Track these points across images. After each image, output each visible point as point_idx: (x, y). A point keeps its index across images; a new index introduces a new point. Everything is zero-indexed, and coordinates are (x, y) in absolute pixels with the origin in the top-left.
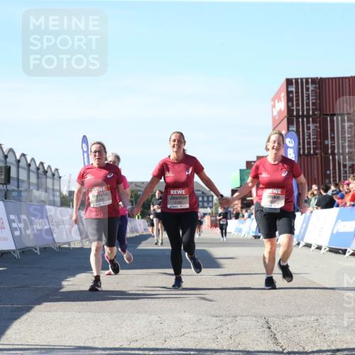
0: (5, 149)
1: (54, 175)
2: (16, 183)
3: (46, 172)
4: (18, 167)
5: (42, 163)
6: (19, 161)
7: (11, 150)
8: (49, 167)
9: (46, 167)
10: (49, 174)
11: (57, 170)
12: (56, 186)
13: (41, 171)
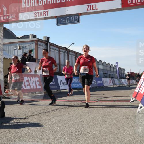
0: (110, 64)
2: (113, 72)
3: (121, 69)
4: (114, 68)
5: (120, 67)
7: (112, 65)
8: (122, 68)
9: (121, 68)
10: (122, 70)
11: (124, 69)
12: (124, 73)
13: (120, 69)
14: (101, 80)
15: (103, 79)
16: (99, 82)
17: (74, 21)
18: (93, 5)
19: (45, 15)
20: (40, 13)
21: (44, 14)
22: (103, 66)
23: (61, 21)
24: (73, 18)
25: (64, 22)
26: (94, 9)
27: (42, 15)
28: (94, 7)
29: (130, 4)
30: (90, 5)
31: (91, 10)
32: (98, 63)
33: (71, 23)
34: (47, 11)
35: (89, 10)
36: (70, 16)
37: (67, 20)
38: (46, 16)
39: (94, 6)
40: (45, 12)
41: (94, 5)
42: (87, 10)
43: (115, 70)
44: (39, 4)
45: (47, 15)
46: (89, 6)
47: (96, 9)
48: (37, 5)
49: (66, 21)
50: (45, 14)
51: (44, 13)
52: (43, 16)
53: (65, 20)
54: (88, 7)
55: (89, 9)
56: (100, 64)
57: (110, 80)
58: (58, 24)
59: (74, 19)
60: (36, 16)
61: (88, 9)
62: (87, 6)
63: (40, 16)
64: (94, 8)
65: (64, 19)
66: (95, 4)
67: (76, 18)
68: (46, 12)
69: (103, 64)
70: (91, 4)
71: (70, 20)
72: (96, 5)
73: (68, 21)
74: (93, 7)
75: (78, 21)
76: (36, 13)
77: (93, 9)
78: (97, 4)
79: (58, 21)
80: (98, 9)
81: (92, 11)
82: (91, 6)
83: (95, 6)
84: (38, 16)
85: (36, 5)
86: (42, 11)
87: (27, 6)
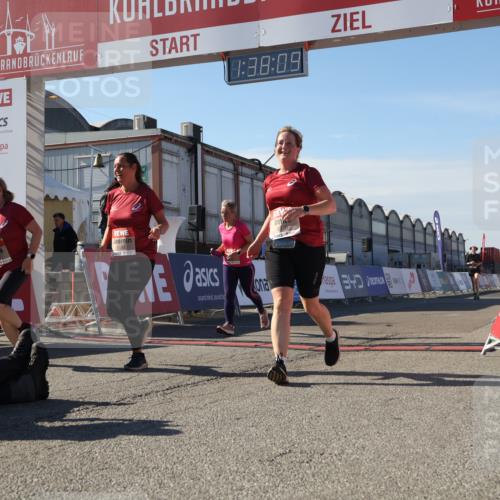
0: (413, 220)
1: (458, 239)
2: (423, 247)
3: (450, 237)
4: (425, 234)
5: (447, 230)
6: (425, 229)
7: (418, 220)
8: (454, 232)
9: (450, 232)
10: (454, 238)
11: (461, 235)
12: (461, 249)
13: (446, 236)
14: (381, 274)
15: (386, 270)
16: (374, 281)
17: (288, 68)
18: (352, 14)
19: (188, 50)
20: (168, 43)
21: (185, 47)
22: (387, 224)
23: (244, 68)
24: (282, 58)
25: (252, 71)
26: (358, 28)
27: (176, 48)
28: (357, 20)
29: (485, 7)
30: (341, 11)
31: (345, 29)
32: (371, 213)
33: (276, 74)
34: (195, 36)
35: (340, 31)
36: (274, 50)
37: (262, 66)
38: (192, 53)
39: (355, 17)
40: (187, 38)
41: (357, 13)
42: (334, 30)
43: (430, 240)
44: (168, 13)
45: (195, 49)
46: (338, 16)
47: (364, 27)
48: (160, 15)
49: (258, 70)
50: (187, 44)
51: (184, 40)
52: (181, 51)
53: (255, 67)
54: (336, 18)
55: (340, 25)
56: (376, 220)
57: (412, 275)
58: (232, 78)
59: (288, 61)
60: (154, 53)
61: (337, 28)
62: (333, 16)
63: (170, 52)
64: (355, 24)
65: (253, 63)
66: (360, 9)
67: (296, 57)
68: (192, 40)
69: (387, 218)
70: (348, 11)
71: (273, 64)
72: (364, 13)
73: (265, 69)
74: (352, 21)
75: (301, 70)
76: (157, 43)
77: (352, 28)
78: (368, 9)
79: (233, 69)
80: (370, 27)
81: (350, 33)
82: (345, 15)
83: (359, 16)
84: (164, 53)
85: (157, 15)
86: (177, 35)
87: (126, 19)
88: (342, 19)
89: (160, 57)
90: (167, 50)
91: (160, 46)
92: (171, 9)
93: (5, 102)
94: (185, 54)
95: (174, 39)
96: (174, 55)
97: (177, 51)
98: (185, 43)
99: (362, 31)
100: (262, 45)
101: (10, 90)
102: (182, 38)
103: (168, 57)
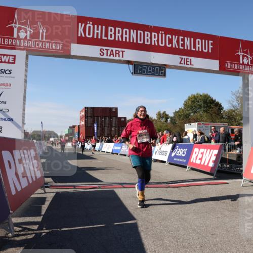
17: (159, 73)
18: (187, 59)
19: (119, 56)
20: (109, 52)
21: (117, 55)
23: (140, 70)
24: (157, 69)
25: (144, 72)
27: (113, 54)
30: (183, 57)
31: (184, 64)
34: (123, 52)
35: (182, 64)
37: (149, 70)
38: (121, 58)
39: (188, 60)
40: (119, 51)
42: (180, 63)
44: (109, 38)
45: (123, 57)
46: (182, 58)
47: (191, 65)
48: (106, 38)
49: (147, 72)
50: (118, 54)
51: (117, 52)
52: (116, 56)
53: (146, 70)
55: (183, 62)
58: (135, 73)
59: (159, 71)
60: (102, 54)
62: (180, 58)
63: (110, 56)
64: (188, 63)
65: (145, 68)
66: (189, 58)
68: (121, 53)
70: (186, 57)
71: (153, 71)
73: (150, 72)
74: (187, 61)
75: (165, 75)
76: (103, 50)
77: (187, 64)
78: (192, 58)
79: (136, 69)
80: (193, 65)
81: (185, 66)
83: (189, 60)
84: (107, 55)
85: (104, 38)
86: (114, 49)
87: (87, 36)
88: (183, 59)
89: (105, 57)
90: (109, 55)
91: (105, 52)
92: (111, 37)
93: (10, 61)
94: (117, 58)
95: (112, 51)
96: (112, 57)
97: (113, 56)
98: (117, 53)
99: (190, 66)
100: (152, 62)
101: (15, 56)
102: (116, 51)
103: (108, 57)
